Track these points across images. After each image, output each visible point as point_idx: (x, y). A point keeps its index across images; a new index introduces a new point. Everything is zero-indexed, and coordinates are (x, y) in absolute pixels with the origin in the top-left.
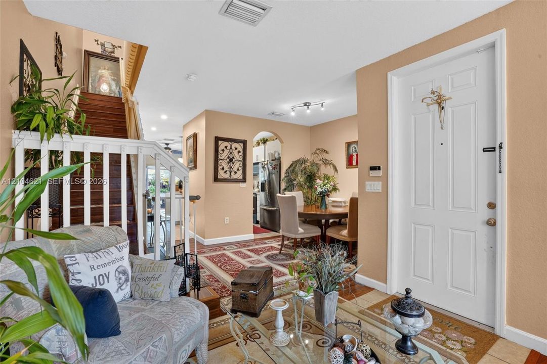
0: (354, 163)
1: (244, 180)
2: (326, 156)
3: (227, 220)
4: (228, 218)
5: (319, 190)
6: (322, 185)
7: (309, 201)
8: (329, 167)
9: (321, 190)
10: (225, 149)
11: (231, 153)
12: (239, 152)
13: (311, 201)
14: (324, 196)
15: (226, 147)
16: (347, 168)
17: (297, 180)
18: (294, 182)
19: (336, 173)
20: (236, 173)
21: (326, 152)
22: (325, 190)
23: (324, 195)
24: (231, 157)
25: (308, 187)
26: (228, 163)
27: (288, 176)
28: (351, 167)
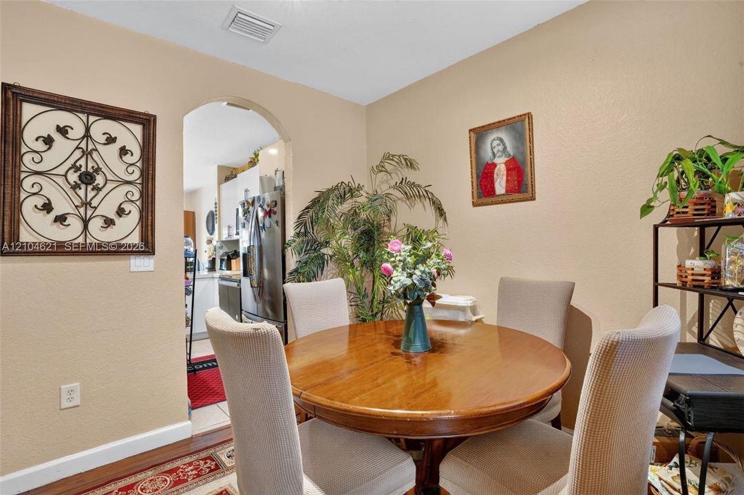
0: (500, 187)
1: (147, 247)
2: (412, 176)
3: (72, 392)
4: (76, 385)
5: (400, 279)
6: (410, 260)
7: (367, 301)
8: (418, 205)
9: (408, 282)
10: (57, 137)
11: (87, 154)
12: (123, 151)
13: (372, 302)
14: (419, 302)
15: (63, 131)
16: (475, 205)
17: (333, 243)
18: (324, 251)
19: (441, 221)
20: (109, 222)
21: (411, 164)
22: (422, 279)
23: (416, 296)
24: (87, 165)
25: (364, 264)
26: (75, 187)
27: (305, 234)
28: (489, 200)
